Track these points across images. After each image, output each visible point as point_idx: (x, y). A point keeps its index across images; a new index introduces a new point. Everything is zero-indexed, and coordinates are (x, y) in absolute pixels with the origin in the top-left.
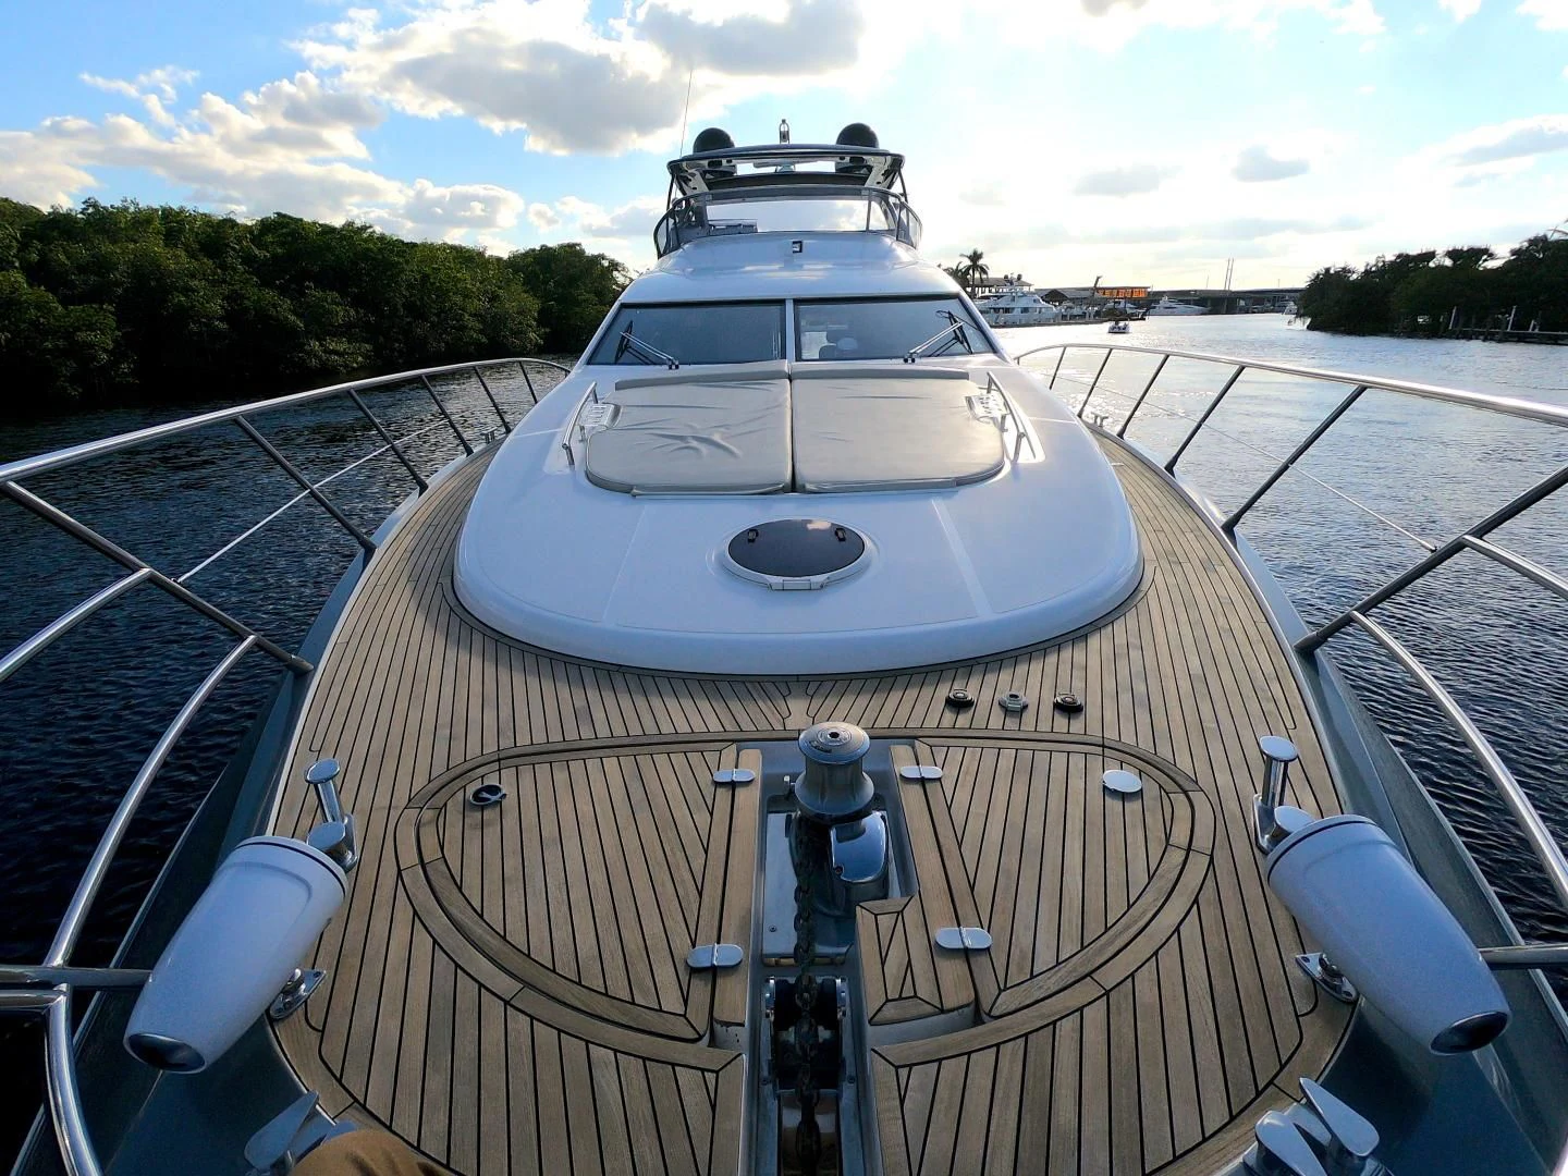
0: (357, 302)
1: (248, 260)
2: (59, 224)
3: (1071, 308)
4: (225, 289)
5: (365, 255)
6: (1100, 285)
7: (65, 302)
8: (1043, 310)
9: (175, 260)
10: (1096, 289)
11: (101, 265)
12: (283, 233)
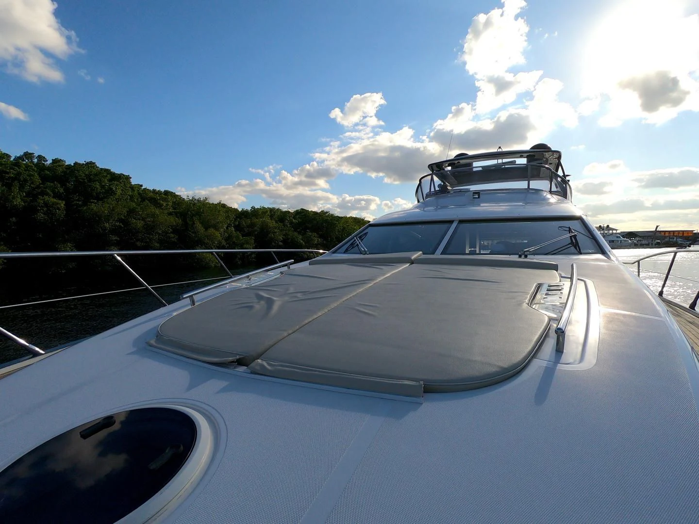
0: (321, 236)
1: (291, 223)
2: (244, 214)
3: (640, 241)
4: (284, 232)
5: (326, 221)
6: (658, 229)
7: (243, 236)
8: (623, 241)
9: (272, 224)
10: (656, 231)
11: (252, 225)
12: (302, 214)
